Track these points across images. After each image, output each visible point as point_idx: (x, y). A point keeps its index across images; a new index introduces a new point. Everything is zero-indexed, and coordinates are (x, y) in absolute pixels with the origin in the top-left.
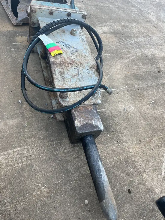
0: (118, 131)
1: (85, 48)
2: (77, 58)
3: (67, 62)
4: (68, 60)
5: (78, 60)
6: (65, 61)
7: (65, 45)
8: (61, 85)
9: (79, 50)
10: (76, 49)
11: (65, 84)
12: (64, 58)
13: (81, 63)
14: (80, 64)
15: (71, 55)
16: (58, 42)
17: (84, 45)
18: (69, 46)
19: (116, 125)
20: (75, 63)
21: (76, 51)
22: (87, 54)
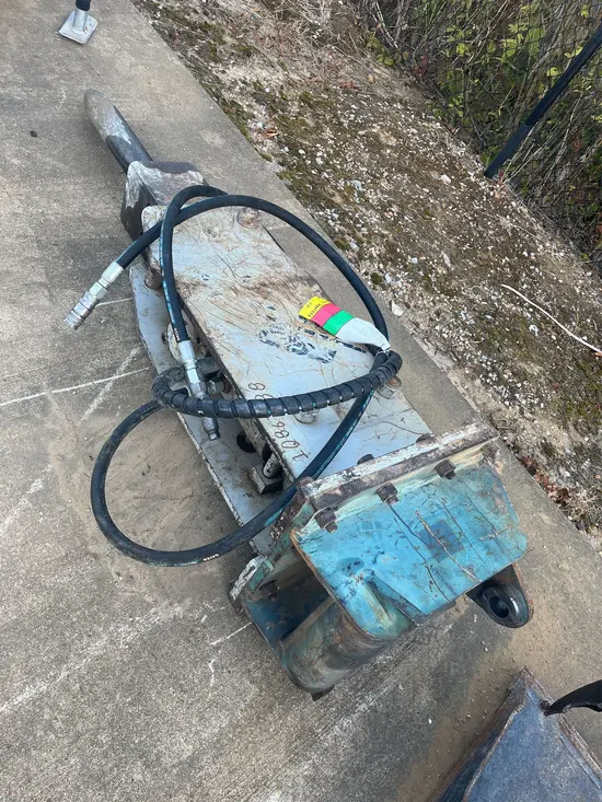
0: (36, 245)
1: (238, 353)
2: (252, 305)
3: (277, 289)
4: (276, 294)
5: (249, 300)
6: (284, 289)
7: (308, 347)
8: (263, 245)
9: (257, 339)
10: (268, 342)
11: (254, 247)
12: (289, 299)
13: (236, 291)
14: (238, 288)
15: (275, 314)
16: (333, 354)
17: (245, 366)
18: (294, 350)
19: (42, 259)
20: (253, 289)
21: (265, 333)
22: (224, 328)
